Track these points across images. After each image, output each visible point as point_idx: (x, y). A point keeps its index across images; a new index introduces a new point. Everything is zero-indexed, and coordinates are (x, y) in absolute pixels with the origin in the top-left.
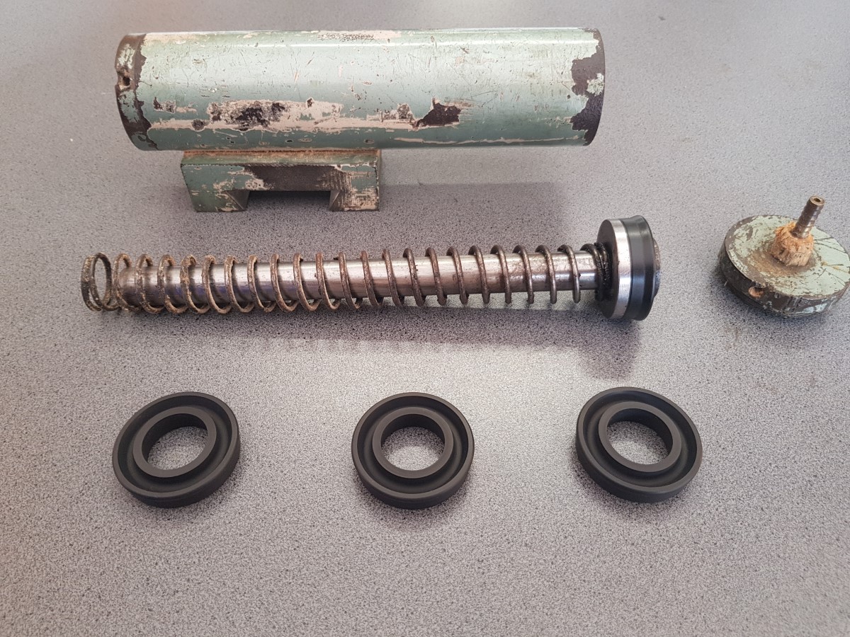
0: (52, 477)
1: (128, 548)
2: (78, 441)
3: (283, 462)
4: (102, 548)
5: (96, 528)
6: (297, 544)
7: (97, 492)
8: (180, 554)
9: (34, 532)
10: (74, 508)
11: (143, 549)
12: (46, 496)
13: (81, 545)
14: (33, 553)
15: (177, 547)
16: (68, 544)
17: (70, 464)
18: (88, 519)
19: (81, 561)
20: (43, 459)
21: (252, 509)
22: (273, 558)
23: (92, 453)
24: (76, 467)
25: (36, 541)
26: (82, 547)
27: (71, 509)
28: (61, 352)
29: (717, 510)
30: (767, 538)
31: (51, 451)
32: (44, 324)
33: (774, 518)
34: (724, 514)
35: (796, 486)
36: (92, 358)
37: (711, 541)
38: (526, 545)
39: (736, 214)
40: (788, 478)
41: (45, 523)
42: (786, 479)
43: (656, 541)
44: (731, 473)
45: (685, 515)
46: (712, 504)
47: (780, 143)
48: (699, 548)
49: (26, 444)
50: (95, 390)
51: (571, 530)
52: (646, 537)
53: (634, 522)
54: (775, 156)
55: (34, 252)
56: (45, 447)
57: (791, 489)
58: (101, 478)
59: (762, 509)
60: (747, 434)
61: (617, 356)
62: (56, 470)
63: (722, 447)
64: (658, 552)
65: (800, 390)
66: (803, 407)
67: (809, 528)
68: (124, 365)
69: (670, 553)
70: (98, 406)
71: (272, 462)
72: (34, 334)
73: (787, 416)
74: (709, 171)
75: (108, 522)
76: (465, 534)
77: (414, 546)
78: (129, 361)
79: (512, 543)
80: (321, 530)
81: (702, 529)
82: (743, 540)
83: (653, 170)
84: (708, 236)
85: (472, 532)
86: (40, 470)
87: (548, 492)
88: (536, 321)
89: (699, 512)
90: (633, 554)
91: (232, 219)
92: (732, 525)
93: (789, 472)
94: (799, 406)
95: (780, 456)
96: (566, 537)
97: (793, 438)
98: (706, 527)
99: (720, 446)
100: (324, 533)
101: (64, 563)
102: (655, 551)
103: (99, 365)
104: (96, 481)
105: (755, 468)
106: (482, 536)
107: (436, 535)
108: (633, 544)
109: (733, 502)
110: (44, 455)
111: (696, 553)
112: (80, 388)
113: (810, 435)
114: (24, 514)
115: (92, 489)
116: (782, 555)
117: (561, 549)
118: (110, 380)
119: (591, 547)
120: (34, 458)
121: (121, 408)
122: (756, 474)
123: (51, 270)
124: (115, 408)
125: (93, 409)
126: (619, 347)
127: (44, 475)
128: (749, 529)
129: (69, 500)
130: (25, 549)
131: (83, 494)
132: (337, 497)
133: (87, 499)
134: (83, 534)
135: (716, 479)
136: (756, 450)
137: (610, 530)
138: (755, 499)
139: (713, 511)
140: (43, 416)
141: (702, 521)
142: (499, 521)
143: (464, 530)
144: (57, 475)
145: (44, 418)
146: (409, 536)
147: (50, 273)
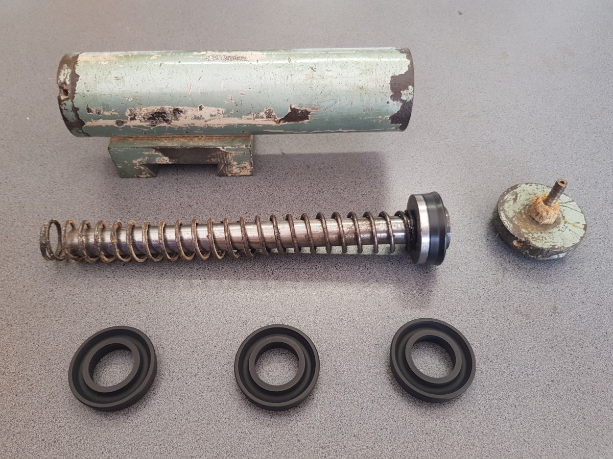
0: (27, 389)
1: (82, 442)
2: (44, 361)
3: (187, 376)
4: (64, 441)
5: (60, 427)
6: (198, 438)
7: (59, 400)
8: (119, 445)
9: (17, 431)
10: (44, 412)
11: (93, 442)
12: (23, 404)
13: (50, 440)
14: (16, 447)
15: (116, 440)
16: (41, 439)
17: (39, 379)
18: (54, 420)
19: (51, 452)
20: (20, 375)
21: (166, 412)
22: (182, 448)
23: (54, 370)
24: (43, 382)
25: (18, 438)
26: (51, 441)
27: (42, 413)
28: (28, 292)
29: (485, 407)
30: (518, 427)
31: (26, 370)
32: (15, 269)
33: (523, 413)
34: (489, 410)
35: (539, 389)
36: (51, 296)
37: (480, 430)
38: (355, 436)
39: (507, 176)
40: (534, 382)
41: (24, 424)
42: (532, 384)
43: (443, 431)
44: (495, 380)
45: (463, 412)
46: (482, 403)
47: (542, 118)
48: (471, 436)
49: (8, 364)
50: (54, 322)
51: (385, 424)
52: (436, 429)
53: (428, 417)
54: (537, 129)
55: (5, 212)
56: (21, 366)
57: (535, 391)
58: (62, 389)
59: (515, 406)
60: (507, 350)
61: (420, 291)
62: (30, 384)
63: (490, 360)
64: (443, 439)
65: (545, 316)
66: (547, 329)
67: (546, 420)
68: (74, 301)
69: (452, 440)
70: (56, 334)
71: (180, 376)
72: (8, 278)
73: (535, 336)
74: (490, 142)
75: (68, 422)
76: (313, 428)
77: (278, 438)
78: (77, 299)
79: (345, 435)
80: (214, 427)
81: (474, 421)
82: (501, 429)
83: (449, 141)
84: (487, 195)
85: (318, 427)
86: (18, 384)
87: (371, 396)
88: (364, 263)
89: (473, 409)
90: (427, 441)
91: (147, 184)
92: (494, 418)
93: (535, 379)
94: (544, 328)
95: (529, 366)
96: (381, 429)
97: (539, 353)
98: (476, 420)
99: (489, 359)
100: (216, 429)
101: (38, 454)
102: (442, 438)
103: (56, 302)
104: (58, 392)
105: (512, 375)
106: (324, 430)
107: (294, 430)
108: (427, 434)
109: (496, 401)
110: (20, 372)
111: (469, 440)
112: (43, 320)
113: (551, 350)
114: (9, 417)
115: (55, 398)
116: (526, 440)
117: (378, 439)
118: (64, 314)
119: (398, 436)
120: (14, 374)
121: (73, 335)
122: (512, 380)
123: (18, 226)
124: (68, 335)
125: (53, 336)
126: (421, 284)
127: (21, 389)
128: (506, 421)
129: (40, 406)
130: (11, 444)
131: (50, 402)
132: (225, 403)
133: (53, 405)
134: (51, 431)
135: (485, 384)
136: (513, 362)
137: (412, 424)
138: (511, 399)
139: (482, 408)
140: (18, 342)
141: (474, 416)
142: (336, 419)
143: (312, 426)
144: (31, 388)
145: (19, 344)
146: (275, 431)
147: (17, 229)
